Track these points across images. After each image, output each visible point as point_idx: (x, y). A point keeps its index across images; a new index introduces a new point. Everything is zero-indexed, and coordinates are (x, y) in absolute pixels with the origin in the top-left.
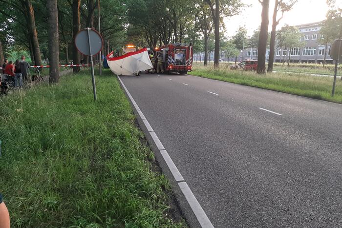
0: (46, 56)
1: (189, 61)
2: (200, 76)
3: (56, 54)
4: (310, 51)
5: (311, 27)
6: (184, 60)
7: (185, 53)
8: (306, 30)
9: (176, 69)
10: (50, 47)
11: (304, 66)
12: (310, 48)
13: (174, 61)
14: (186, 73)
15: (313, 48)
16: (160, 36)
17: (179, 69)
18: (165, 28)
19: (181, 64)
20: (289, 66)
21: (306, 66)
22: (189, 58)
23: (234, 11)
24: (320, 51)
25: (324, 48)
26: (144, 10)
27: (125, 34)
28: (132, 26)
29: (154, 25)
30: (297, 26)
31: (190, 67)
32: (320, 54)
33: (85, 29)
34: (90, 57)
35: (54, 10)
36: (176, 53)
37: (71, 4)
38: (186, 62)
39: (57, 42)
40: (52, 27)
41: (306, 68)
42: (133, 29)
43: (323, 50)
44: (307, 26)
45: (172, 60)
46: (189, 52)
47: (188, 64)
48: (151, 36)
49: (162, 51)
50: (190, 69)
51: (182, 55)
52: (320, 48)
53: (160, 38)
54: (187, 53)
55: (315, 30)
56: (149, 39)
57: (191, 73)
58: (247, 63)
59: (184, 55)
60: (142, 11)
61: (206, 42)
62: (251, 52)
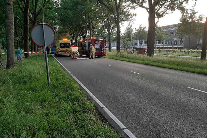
0: (4, 47)
1: (104, 49)
2: (112, 58)
3: (12, 46)
4: (169, 42)
5: (169, 28)
6: (101, 48)
8: (166, 30)
10: (7, 41)
11: (168, 51)
12: (169, 40)
14: (102, 57)
15: (170, 40)
17: (98, 54)
18: (83, 28)
19: (99, 51)
20: (160, 51)
21: (170, 51)
22: (104, 47)
23: (126, 18)
24: (175, 41)
25: (177, 40)
27: (57, 32)
28: (61, 27)
29: (76, 26)
30: (162, 27)
31: (105, 52)
32: (175, 43)
33: (40, 23)
34: (45, 47)
36: (95, 43)
37: (22, 11)
38: (102, 49)
39: (13, 36)
40: (9, 26)
41: (170, 52)
42: (62, 29)
43: (177, 41)
44: (166, 27)
47: (104, 51)
49: (86, 42)
50: (105, 54)
51: (99, 45)
52: (174, 40)
53: (80, 34)
54: (103, 44)
55: (171, 30)
56: (72, 35)
57: (106, 56)
58: (137, 49)
59: (100, 45)
60: (69, 17)
61: (109, 37)
62: (134, 43)
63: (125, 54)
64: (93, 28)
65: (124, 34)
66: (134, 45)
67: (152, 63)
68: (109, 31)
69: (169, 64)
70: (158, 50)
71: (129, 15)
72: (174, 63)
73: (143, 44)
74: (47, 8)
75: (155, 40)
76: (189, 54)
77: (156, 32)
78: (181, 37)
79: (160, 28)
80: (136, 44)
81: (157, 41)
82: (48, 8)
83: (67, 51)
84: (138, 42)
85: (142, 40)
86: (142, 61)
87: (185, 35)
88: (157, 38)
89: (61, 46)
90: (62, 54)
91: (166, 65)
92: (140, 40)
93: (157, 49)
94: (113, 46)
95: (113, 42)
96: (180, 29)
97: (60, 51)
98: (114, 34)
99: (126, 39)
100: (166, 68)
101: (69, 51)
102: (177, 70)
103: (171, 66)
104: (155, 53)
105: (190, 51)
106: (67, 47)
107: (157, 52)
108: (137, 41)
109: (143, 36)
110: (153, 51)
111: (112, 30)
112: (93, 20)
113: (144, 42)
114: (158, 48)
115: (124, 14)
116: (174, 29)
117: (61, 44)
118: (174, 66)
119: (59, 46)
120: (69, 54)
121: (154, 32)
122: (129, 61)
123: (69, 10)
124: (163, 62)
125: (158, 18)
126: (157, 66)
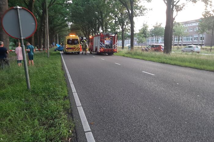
1: (115, 46)
2: (124, 56)
4: (188, 38)
5: (188, 23)
6: (111, 44)
7: (112, 40)
8: (186, 25)
9: (106, 52)
12: (188, 37)
13: (104, 46)
14: (113, 54)
15: (190, 36)
16: (92, 30)
17: (108, 51)
18: (95, 25)
19: (110, 48)
22: (115, 43)
23: (141, 13)
24: (195, 38)
25: (197, 36)
26: (81, 13)
27: (69, 29)
28: (74, 24)
29: (88, 23)
31: (116, 49)
32: (195, 40)
33: (14, 7)
35: (4, 3)
36: (105, 40)
38: (113, 46)
42: (74, 26)
43: (197, 38)
44: (186, 23)
45: (103, 45)
46: (115, 39)
47: (115, 48)
48: (86, 30)
50: (116, 51)
52: (195, 36)
53: (92, 32)
54: (113, 40)
55: (191, 25)
56: (85, 32)
57: (117, 54)
58: (153, 46)
59: (111, 41)
60: (80, 14)
61: (123, 33)
62: (150, 40)
63: (140, 51)
64: (106, 24)
65: (140, 30)
66: (150, 42)
67: (169, 61)
68: (122, 28)
69: (190, 62)
70: (177, 48)
71: (144, 10)
72: (196, 61)
73: (160, 41)
74: (57, 4)
75: (173, 36)
76: (211, 51)
77: (174, 28)
78: (202, 33)
79: (178, 24)
80: (152, 41)
81: (175, 37)
82: (59, 4)
83: (74, 48)
84: (155, 39)
85: (158, 37)
86: (157, 59)
87: (208, 31)
88: (176, 35)
89: (68, 43)
90: (70, 51)
91: (187, 64)
92: (157, 37)
93: (175, 47)
94: (127, 43)
95: (127, 39)
96: (201, 25)
97: (68, 49)
98: (129, 31)
99: (141, 36)
100: (186, 67)
101: (77, 48)
102: (201, 69)
103: (193, 65)
104: (173, 50)
105: (212, 48)
106: (75, 44)
107: (175, 49)
108: (153, 38)
109: (160, 33)
110: (171, 48)
111: (125, 26)
112: (106, 16)
113: (160, 39)
114: (176, 45)
115: (139, 9)
116: (194, 24)
117: (69, 40)
118: (196, 65)
119: (66, 43)
120: (77, 51)
121: (172, 27)
122: (142, 59)
123: (80, 5)
124: (183, 60)
125: (177, 11)
126: (175, 65)
